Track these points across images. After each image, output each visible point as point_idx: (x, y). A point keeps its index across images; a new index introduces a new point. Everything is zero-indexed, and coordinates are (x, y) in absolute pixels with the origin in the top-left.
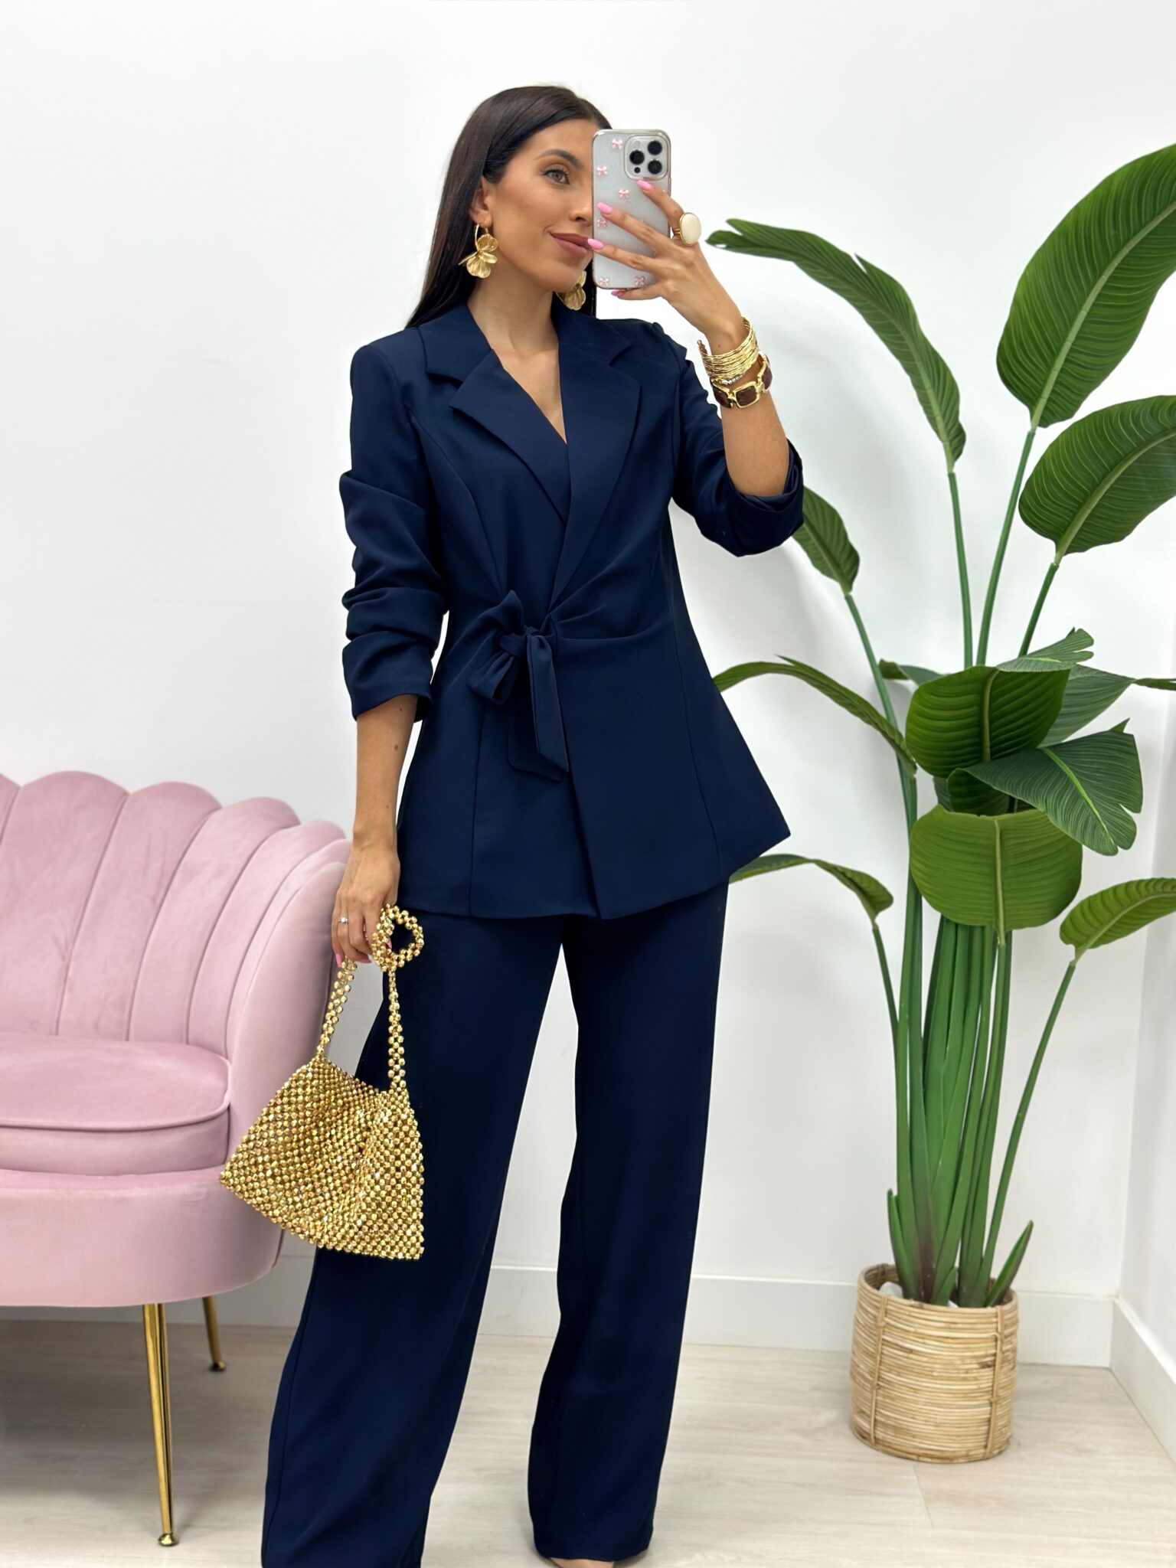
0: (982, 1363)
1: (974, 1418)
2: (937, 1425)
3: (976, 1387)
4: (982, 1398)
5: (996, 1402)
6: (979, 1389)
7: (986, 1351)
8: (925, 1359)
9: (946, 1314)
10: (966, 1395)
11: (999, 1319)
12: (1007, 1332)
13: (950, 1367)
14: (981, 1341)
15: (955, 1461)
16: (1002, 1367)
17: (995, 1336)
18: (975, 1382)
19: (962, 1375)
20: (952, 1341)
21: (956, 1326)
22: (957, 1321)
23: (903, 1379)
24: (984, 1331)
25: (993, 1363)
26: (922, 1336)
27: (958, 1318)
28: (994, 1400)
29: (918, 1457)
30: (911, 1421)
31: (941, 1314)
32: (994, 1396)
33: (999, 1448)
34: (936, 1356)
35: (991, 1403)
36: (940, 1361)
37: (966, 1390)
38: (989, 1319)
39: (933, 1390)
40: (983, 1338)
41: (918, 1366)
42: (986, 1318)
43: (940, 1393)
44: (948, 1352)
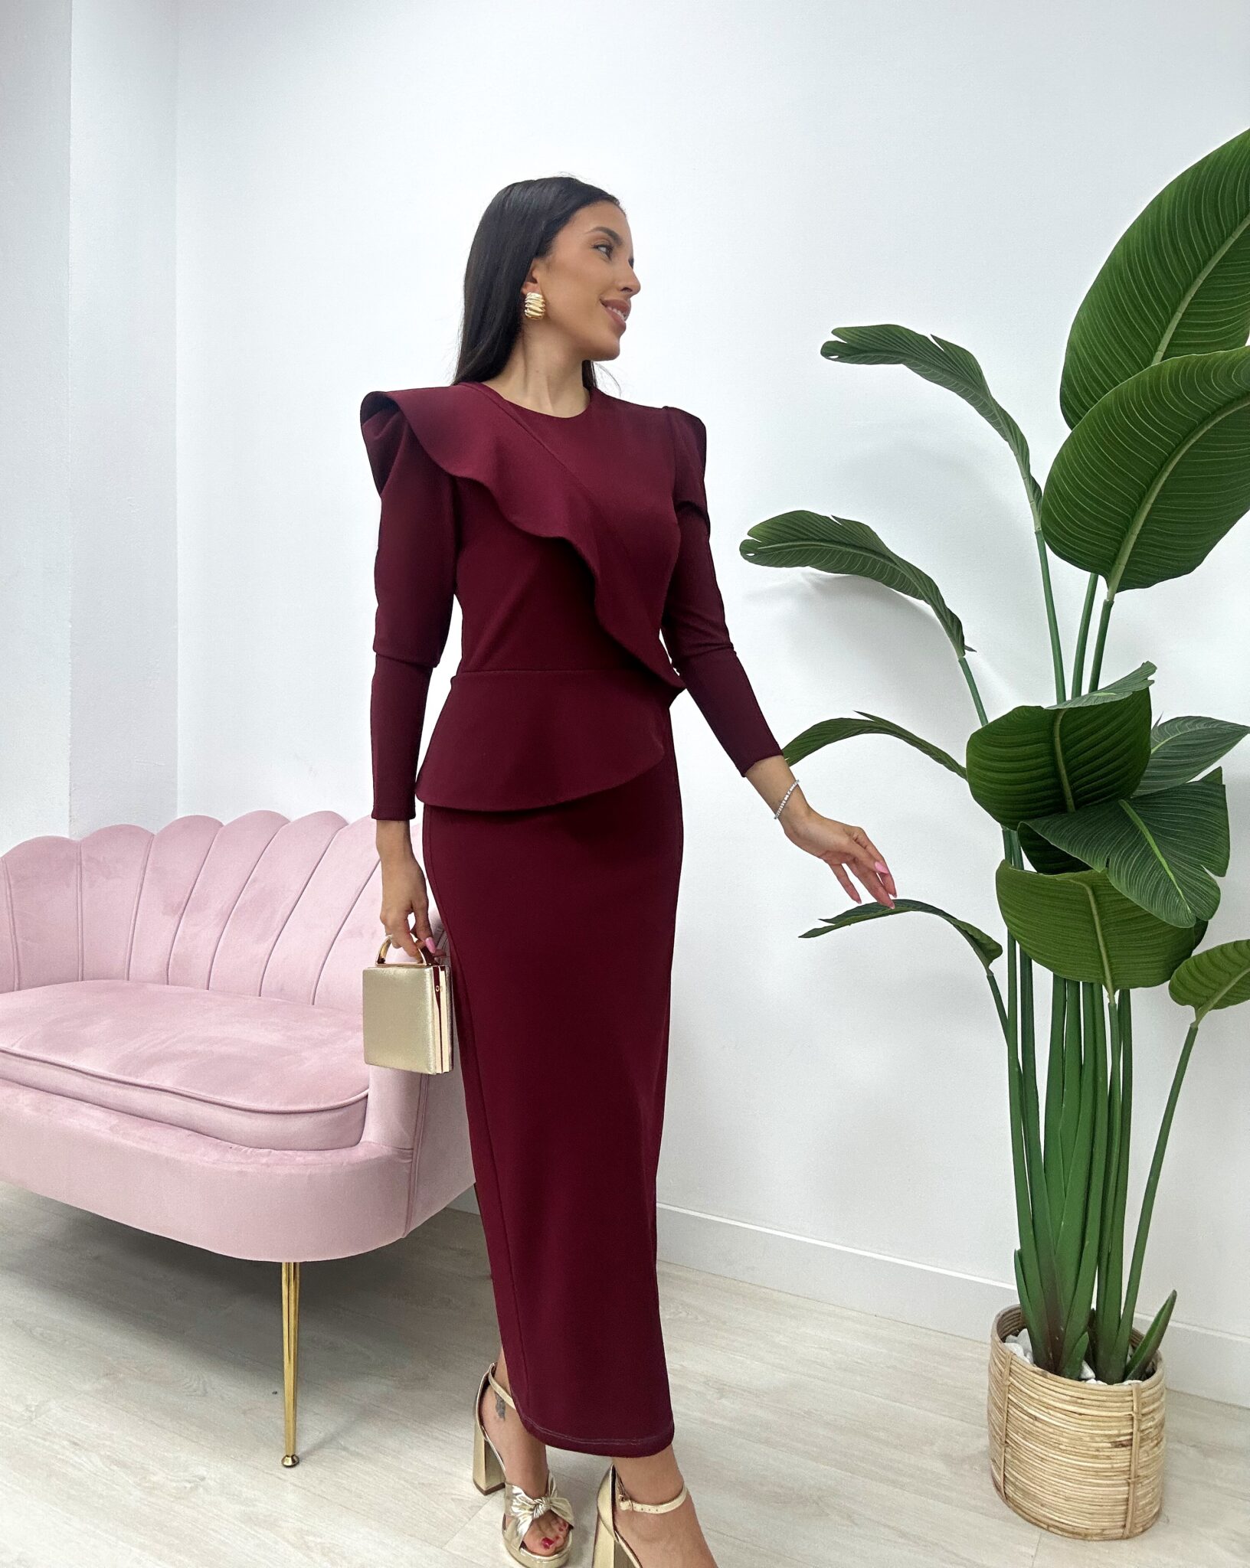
0: (1115, 1442)
1: (1110, 1497)
2: (1067, 1499)
3: (1107, 1466)
4: (1115, 1478)
5: (1134, 1483)
6: (1112, 1468)
7: (1120, 1430)
8: (1051, 1430)
9: (1071, 1388)
10: (1097, 1473)
11: (1134, 1398)
12: (1145, 1411)
13: (1077, 1442)
14: (1116, 1419)
15: (1089, 1538)
16: (1141, 1447)
17: (1130, 1415)
18: (1106, 1462)
19: (1093, 1453)
20: (1080, 1417)
21: (1083, 1401)
22: (1084, 1396)
23: (1029, 1445)
24: (1117, 1409)
25: (1130, 1443)
26: (1045, 1405)
27: (1085, 1393)
28: (1133, 1479)
29: (1049, 1527)
30: (1039, 1488)
31: (1065, 1387)
32: (1132, 1475)
33: (1143, 1526)
34: (1061, 1429)
35: (1129, 1484)
36: (1066, 1435)
37: (1098, 1468)
38: (1120, 1397)
39: (1058, 1462)
40: (1115, 1417)
41: (1044, 1435)
42: (1116, 1396)
43: (1069, 1467)
44: (1075, 1427)
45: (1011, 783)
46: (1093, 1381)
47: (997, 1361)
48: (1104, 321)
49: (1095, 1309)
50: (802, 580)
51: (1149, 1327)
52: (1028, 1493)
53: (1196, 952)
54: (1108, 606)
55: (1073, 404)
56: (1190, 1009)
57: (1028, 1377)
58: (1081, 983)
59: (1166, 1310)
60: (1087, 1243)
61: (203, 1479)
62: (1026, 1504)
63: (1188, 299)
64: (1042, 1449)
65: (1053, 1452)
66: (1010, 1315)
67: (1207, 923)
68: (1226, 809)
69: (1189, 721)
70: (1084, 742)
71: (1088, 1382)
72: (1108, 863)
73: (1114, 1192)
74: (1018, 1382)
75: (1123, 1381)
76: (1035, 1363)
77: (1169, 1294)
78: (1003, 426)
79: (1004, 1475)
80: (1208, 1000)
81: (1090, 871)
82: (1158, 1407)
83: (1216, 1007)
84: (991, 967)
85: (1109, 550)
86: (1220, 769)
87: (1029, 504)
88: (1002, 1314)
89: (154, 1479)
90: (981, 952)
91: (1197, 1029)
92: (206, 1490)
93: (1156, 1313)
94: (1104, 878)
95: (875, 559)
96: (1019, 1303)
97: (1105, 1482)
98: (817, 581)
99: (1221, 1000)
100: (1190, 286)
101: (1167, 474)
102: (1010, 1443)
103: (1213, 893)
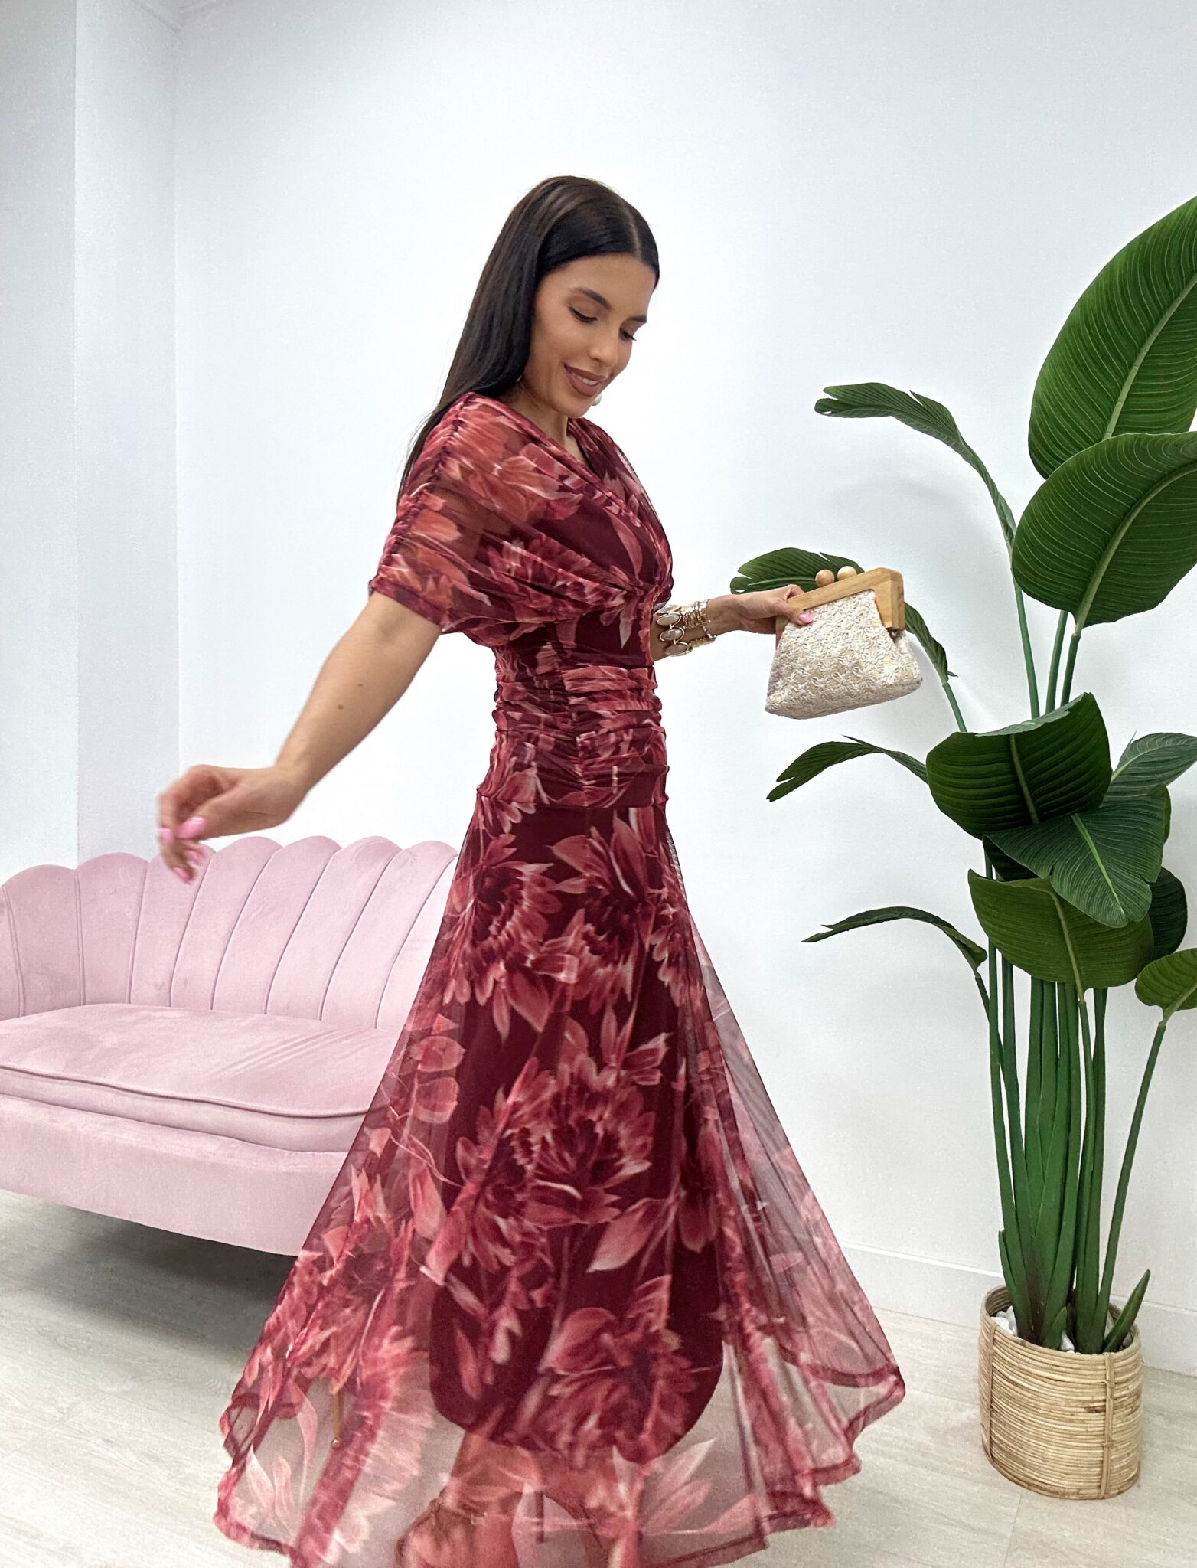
0: (1089, 1408)
1: (1084, 1459)
2: (1046, 1460)
3: (1083, 1429)
4: (1090, 1441)
5: (1108, 1447)
6: (1087, 1432)
7: (1093, 1397)
8: (1030, 1395)
9: (1049, 1356)
10: (1072, 1436)
11: (1106, 1367)
12: (1118, 1379)
13: (1053, 1407)
14: (1092, 1386)
15: (1066, 1497)
16: (1114, 1414)
17: (1104, 1383)
18: (1083, 1425)
19: (1067, 1417)
20: (1055, 1383)
21: (1058, 1369)
22: (1063, 1364)
24: (1091, 1377)
25: (1103, 1410)
26: (1026, 1373)
27: (1062, 1361)
28: (1107, 1444)
29: (1029, 1486)
31: (1044, 1355)
32: (1107, 1439)
33: (1118, 1489)
34: (1041, 1395)
35: (1103, 1448)
36: (1047, 1400)
37: (1072, 1432)
38: (1096, 1367)
40: (1089, 1384)
41: (1023, 1399)
42: (1092, 1366)
43: (1048, 1430)
44: (1053, 1393)
45: (977, 798)
46: (1072, 1352)
47: (984, 1333)
48: (1065, 373)
54: (1076, 638)
55: (1042, 452)
56: (1157, 1010)
57: (1012, 1347)
59: (1139, 1290)
60: (1064, 1223)
62: (1009, 1465)
63: (1143, 355)
64: (1023, 1414)
65: (1035, 1416)
66: (996, 1294)
69: (1160, 737)
70: (1042, 763)
71: (1067, 1352)
72: (1052, 870)
74: (1002, 1352)
75: (1100, 1352)
76: (1019, 1336)
79: (991, 1439)
80: (1173, 1001)
81: (1036, 878)
82: (1132, 1378)
83: (1182, 1008)
84: (978, 970)
85: (1077, 590)
86: (1173, 788)
88: (989, 1294)
90: (970, 958)
91: (1164, 1028)
93: (1129, 1295)
94: (1047, 884)
97: (1080, 1444)
100: (1145, 342)
102: (996, 1409)
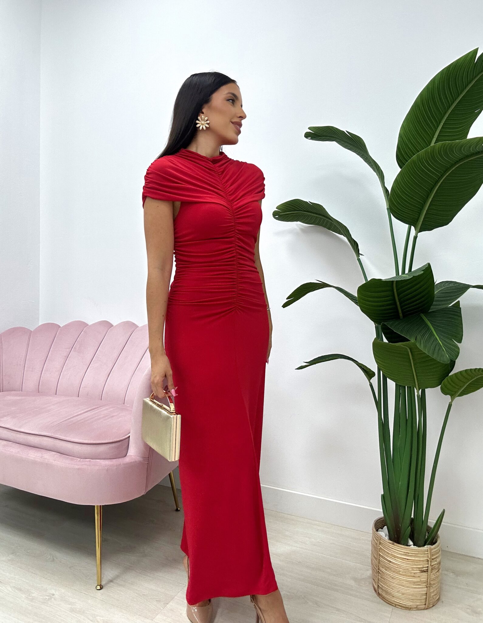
0: (421, 570)
1: (420, 593)
2: (403, 594)
3: (420, 580)
4: (422, 585)
5: (429, 587)
6: (421, 581)
7: (423, 565)
8: (396, 566)
9: (403, 549)
10: (414, 583)
11: (429, 552)
12: (433, 558)
13: (407, 571)
15: (412, 609)
16: (431, 572)
17: (427, 559)
18: (418, 578)
19: (412, 575)
20: (407, 560)
21: (409, 554)
22: (409, 552)
23: (388, 573)
24: (422, 557)
25: (427, 571)
26: (394, 556)
27: (410, 551)
28: (429, 585)
29: (396, 605)
30: (392, 590)
31: (402, 548)
32: (428, 583)
33: (433, 604)
34: (400, 566)
35: (427, 587)
36: (402, 568)
37: (414, 581)
38: (424, 552)
39: (400, 579)
40: (421, 560)
41: (394, 568)
42: (422, 552)
43: (403, 581)
44: (406, 565)
45: (377, 306)
46: (412, 546)
47: (375, 539)
48: (413, 126)
49: (413, 518)
50: (296, 227)
51: (434, 524)
52: (388, 592)
53: (450, 375)
54: (415, 238)
55: (401, 159)
56: (449, 397)
57: (387, 545)
58: (406, 387)
59: (440, 518)
60: (410, 490)
61: (53, 595)
62: (387, 597)
63: (445, 118)
64: (393, 574)
65: (397, 575)
66: (379, 521)
67: (455, 361)
68: (461, 317)
69: (447, 282)
70: (406, 292)
71: (411, 546)
72: (416, 338)
73: (420, 470)
74: (383, 547)
75: (424, 546)
76: (389, 539)
77: (442, 510)
78: (374, 166)
79: (378, 585)
80: (455, 393)
81: (409, 342)
82: (438, 556)
83: (460, 396)
84: (371, 381)
85: (416, 216)
86: (459, 301)
87: (384, 197)
88: (376, 521)
89: (33, 595)
90: (367, 375)
91: (452, 405)
92: (55, 599)
93: (436, 519)
94: (414, 344)
95: (324, 219)
96: (383, 516)
97: (417, 586)
98: (303, 228)
99: (461, 393)
100: (446, 113)
101: (437, 187)
102: (380, 572)
103: (457, 350)
